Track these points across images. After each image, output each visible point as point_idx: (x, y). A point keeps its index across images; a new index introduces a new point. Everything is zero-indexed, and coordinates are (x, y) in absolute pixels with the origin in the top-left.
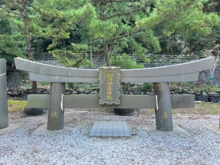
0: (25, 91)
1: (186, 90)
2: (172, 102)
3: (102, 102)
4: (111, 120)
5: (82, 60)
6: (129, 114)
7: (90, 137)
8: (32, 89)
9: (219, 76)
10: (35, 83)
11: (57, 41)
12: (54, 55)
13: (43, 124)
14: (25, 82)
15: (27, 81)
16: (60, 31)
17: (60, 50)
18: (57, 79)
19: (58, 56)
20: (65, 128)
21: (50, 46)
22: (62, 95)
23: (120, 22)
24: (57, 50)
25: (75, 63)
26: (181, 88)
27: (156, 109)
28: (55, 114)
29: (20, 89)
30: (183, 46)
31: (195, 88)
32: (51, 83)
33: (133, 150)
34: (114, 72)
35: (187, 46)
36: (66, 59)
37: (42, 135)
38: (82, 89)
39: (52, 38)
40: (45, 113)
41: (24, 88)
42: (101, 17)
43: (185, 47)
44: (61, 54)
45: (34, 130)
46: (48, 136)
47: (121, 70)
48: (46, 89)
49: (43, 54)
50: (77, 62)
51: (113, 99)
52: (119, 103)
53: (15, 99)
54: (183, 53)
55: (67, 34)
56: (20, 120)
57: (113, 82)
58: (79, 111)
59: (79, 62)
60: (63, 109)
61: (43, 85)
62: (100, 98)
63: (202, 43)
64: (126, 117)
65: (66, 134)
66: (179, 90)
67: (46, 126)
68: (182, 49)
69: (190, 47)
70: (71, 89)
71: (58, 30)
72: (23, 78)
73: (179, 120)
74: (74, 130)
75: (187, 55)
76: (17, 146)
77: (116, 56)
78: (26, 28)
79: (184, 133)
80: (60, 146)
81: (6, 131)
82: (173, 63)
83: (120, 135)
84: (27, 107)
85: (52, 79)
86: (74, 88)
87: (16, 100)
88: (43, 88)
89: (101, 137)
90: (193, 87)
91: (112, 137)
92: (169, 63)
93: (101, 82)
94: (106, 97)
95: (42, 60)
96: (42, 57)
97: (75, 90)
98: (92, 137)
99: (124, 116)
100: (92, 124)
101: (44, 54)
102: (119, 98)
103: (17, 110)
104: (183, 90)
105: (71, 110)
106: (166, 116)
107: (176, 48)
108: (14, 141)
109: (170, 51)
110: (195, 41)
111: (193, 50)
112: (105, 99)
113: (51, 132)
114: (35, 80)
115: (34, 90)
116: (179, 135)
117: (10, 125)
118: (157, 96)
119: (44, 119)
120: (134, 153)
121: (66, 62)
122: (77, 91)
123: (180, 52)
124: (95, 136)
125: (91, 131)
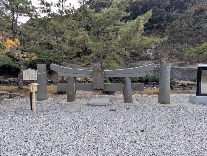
2: (132, 88)
7: (87, 105)
17: (77, 59)
18: (72, 75)
22: (74, 83)
27: (123, 92)
28: (70, 93)
30: (151, 56)
32: (69, 77)
34: (101, 71)
35: (153, 56)
47: (105, 70)
51: (101, 86)
52: (104, 88)
54: (151, 60)
60: (75, 91)
62: (93, 85)
67: (66, 99)
75: (153, 61)
83: (103, 105)
85: (69, 75)
89: (93, 105)
91: (99, 105)
93: (94, 77)
97: (87, 81)
102: (104, 85)
106: (128, 95)
112: (96, 86)
113: (69, 102)
118: (124, 84)
123: (149, 59)
124: (90, 105)
125: (89, 102)
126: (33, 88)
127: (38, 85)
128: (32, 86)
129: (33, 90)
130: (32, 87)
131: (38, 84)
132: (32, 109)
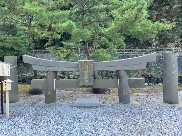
0: (28, 78)
1: (153, 75)
3: (81, 84)
4: (89, 97)
5: (71, 54)
6: (103, 93)
7: (73, 107)
8: (33, 76)
9: (181, 64)
10: (36, 72)
11: (52, 41)
12: (50, 50)
13: (42, 100)
14: (28, 71)
15: (30, 70)
16: (54, 34)
17: (54, 47)
18: (51, 69)
19: (53, 51)
20: (57, 102)
21: (47, 44)
22: (55, 79)
23: (98, 25)
24: (52, 47)
25: (66, 56)
26: (150, 74)
27: (118, 89)
28: (50, 93)
29: (24, 76)
30: (153, 40)
31: (161, 74)
32: (47, 72)
33: (99, 114)
34: (89, 63)
35: (157, 40)
36: (59, 53)
37: (41, 107)
38: (72, 76)
39: (48, 38)
40: (43, 93)
41: (27, 75)
42: (83, 24)
43: (155, 41)
44: (55, 49)
45: (36, 103)
46: (45, 106)
47: (94, 62)
48: (44, 76)
49: (41, 49)
50: (67, 56)
51: (89, 82)
52: (93, 85)
53: (20, 84)
54: (154, 46)
55: (59, 36)
56: (26, 97)
57: (89, 70)
58: (68, 92)
59: (68, 55)
60: (55, 89)
61: (42, 73)
62: (80, 81)
63: (169, 38)
64: (100, 95)
65: (57, 106)
66: (148, 75)
67: (44, 101)
68: (152, 43)
69: (159, 41)
70: (64, 76)
71: (52, 33)
72: (27, 68)
73: (138, 97)
74: (63, 103)
75: (157, 47)
76: (26, 112)
77: (96, 51)
78: (29, 33)
79: (137, 105)
80: (52, 112)
81: (18, 104)
82: (145, 54)
83: (93, 106)
84: (31, 89)
85: (48, 69)
86: (66, 75)
87: (22, 84)
88: (42, 75)
89: (80, 107)
90: (160, 73)
91: (88, 107)
92: (142, 54)
93: (80, 70)
94: (84, 81)
95: (41, 53)
96: (41, 51)
97: (67, 76)
98: (74, 107)
99: (99, 95)
100: (75, 100)
101: (43, 49)
102: (93, 81)
103: (24, 91)
104: (151, 75)
105: (62, 91)
106: (125, 93)
107: (148, 42)
108: (23, 110)
109: (143, 44)
110: (163, 36)
111: (162, 43)
112: (83, 82)
113: (47, 104)
114: (36, 70)
115: (36, 77)
116: (133, 106)
117: (19, 100)
118: (118, 79)
119: (42, 96)
120: (99, 115)
121: (59, 55)
122: (68, 77)
123: (151, 45)
124: (76, 107)
125: (74, 104)
126: (6, 87)
127: (12, 83)
128: (5, 83)
129: (6, 89)
130: (6, 85)
131: (12, 81)
132: (2, 113)
